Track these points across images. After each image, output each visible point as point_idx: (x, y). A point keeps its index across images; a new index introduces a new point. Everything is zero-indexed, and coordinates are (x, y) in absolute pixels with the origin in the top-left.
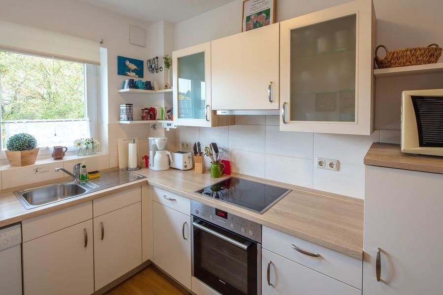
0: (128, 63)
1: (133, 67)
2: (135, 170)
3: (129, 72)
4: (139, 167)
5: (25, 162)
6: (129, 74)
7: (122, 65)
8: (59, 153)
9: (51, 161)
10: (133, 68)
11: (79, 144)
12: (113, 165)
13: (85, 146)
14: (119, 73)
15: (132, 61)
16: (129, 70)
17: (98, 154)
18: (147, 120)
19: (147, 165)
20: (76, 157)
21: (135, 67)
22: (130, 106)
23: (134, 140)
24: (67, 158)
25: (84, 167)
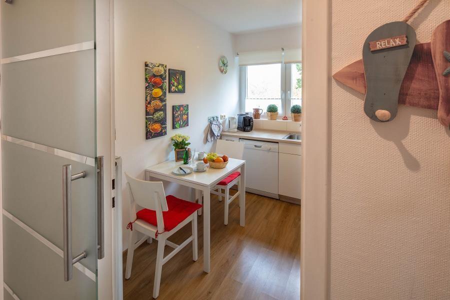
5: (296, 120)
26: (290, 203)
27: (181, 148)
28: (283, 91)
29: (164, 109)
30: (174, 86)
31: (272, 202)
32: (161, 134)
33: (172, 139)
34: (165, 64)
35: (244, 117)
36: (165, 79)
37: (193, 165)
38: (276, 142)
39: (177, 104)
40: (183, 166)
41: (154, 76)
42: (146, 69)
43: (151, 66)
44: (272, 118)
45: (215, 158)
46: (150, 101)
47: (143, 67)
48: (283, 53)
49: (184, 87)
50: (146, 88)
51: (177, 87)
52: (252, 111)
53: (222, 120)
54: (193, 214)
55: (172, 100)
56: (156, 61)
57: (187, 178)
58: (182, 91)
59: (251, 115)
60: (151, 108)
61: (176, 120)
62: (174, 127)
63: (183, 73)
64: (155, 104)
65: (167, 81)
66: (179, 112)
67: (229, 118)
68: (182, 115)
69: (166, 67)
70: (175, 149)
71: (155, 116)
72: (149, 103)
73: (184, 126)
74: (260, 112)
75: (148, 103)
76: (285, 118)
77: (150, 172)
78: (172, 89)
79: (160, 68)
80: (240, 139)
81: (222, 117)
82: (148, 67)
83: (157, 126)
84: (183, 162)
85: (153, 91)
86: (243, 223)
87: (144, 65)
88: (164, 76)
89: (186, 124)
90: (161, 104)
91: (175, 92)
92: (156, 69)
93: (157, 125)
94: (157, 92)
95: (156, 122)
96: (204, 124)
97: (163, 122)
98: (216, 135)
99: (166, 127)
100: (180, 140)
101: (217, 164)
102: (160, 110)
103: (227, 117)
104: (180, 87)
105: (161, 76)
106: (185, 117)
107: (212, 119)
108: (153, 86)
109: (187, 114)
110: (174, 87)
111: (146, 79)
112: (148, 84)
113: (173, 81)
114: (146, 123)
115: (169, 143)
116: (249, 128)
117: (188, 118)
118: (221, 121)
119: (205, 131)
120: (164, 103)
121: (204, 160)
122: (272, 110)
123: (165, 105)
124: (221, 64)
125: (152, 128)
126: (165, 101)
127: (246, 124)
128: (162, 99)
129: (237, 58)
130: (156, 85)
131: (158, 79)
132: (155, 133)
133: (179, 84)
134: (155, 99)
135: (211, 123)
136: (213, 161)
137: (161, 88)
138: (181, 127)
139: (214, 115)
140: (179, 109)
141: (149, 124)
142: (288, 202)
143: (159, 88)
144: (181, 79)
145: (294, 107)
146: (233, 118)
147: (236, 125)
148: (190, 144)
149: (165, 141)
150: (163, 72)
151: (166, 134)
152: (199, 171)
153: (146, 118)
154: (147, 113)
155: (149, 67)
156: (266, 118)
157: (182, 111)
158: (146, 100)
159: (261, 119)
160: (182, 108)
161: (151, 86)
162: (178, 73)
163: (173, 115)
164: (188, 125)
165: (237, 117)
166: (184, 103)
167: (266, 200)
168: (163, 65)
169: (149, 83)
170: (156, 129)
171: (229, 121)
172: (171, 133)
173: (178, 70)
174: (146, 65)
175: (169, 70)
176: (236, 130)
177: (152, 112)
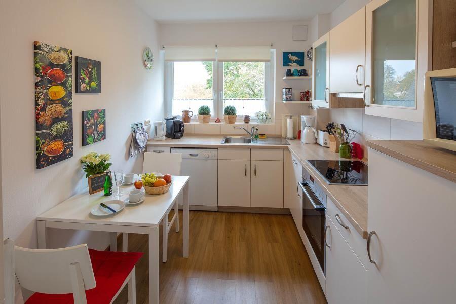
0: (290, 56)
1: (295, 58)
2: (291, 139)
3: (291, 62)
4: (294, 138)
5: (230, 122)
6: (291, 64)
7: (286, 59)
8: (247, 119)
9: (243, 123)
10: (295, 60)
11: (258, 115)
12: (277, 133)
13: (261, 117)
14: (284, 65)
15: (294, 54)
16: (291, 61)
17: (270, 123)
18: (304, 100)
19: (299, 138)
20: (256, 123)
21: (297, 58)
22: (289, 89)
23: (291, 116)
24: (251, 123)
25: (257, 130)
26: (230, 212)
27: (98, 173)
28: (215, 91)
29: (69, 118)
30: (84, 82)
31: (212, 216)
32: (64, 156)
33: (82, 162)
34: (70, 49)
35: (174, 122)
36: (70, 71)
37: (121, 195)
38: (215, 148)
39: (88, 108)
40: (105, 200)
41: (52, 65)
42: (36, 54)
43: (45, 49)
44: (205, 121)
45: (154, 181)
46: (45, 106)
47: (31, 51)
48: (216, 50)
49: (99, 85)
50: (37, 84)
51: (89, 84)
52: (181, 114)
53: (147, 127)
54: (130, 273)
55: (81, 103)
56: (55, 43)
57: (118, 219)
58: (97, 90)
59: (180, 119)
60: (45, 117)
61: (89, 132)
62: (84, 143)
63: (97, 65)
64: (53, 111)
65: (73, 74)
66: (92, 121)
67: (155, 124)
68: (96, 125)
69: (71, 53)
70: (87, 176)
71: (54, 129)
72: (43, 109)
73: (100, 140)
74: (190, 114)
75: (39, 110)
76: (218, 120)
77: (45, 221)
78: (81, 87)
79: (62, 54)
80: (171, 148)
81: (146, 122)
82: (40, 49)
83: (57, 146)
84: (102, 193)
85: (50, 90)
86: (186, 253)
87: (32, 47)
88: (69, 67)
89: (102, 136)
90: (63, 111)
91: (86, 91)
92: (54, 55)
93: (56, 143)
94: (57, 91)
95: (55, 139)
96: (126, 134)
97: (66, 137)
98: (142, 147)
99: (72, 145)
100: (96, 161)
101: (159, 189)
102: (63, 119)
103: (152, 123)
104: (94, 84)
105: (63, 67)
106: (100, 127)
107: (135, 127)
108: (50, 82)
109: (104, 123)
110: (84, 85)
111: (36, 70)
112: (39, 79)
113: (83, 76)
114: (37, 142)
115: (78, 167)
116: (180, 134)
117: (104, 128)
118: (145, 128)
119: (127, 142)
120: (69, 108)
121: (135, 184)
122: (204, 112)
123: (71, 111)
124: (146, 58)
125: (48, 149)
126: (70, 105)
127: (176, 129)
128: (65, 103)
129: (162, 52)
130: (54, 80)
131: (58, 72)
132: (53, 157)
133: (91, 80)
134: (53, 102)
135: (134, 132)
136: (152, 185)
137: (64, 85)
138: (94, 141)
139: (138, 121)
140: (92, 116)
141: (43, 143)
142: (228, 212)
143: (60, 84)
144: (94, 73)
145: (227, 108)
146: (160, 124)
147: (165, 132)
148: (111, 164)
149: (70, 165)
150: (66, 61)
151: (72, 155)
152: (133, 204)
153: (37, 134)
154: (38, 126)
155: (42, 50)
156: (197, 121)
157: (97, 119)
158: (37, 104)
159: (191, 122)
160: (96, 115)
161: (46, 82)
162: (90, 63)
163: (83, 125)
164: (105, 138)
165: (164, 122)
166: (99, 108)
167: (204, 215)
168: (66, 50)
169: (42, 77)
170: (56, 150)
171: (156, 127)
172: (80, 153)
173: (91, 60)
174: (37, 47)
175: (76, 58)
176: (164, 138)
177: (48, 123)
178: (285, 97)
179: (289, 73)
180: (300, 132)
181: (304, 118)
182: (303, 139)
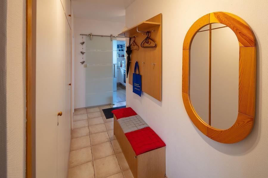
1: (120, 46)
15: (120, 45)
16: (119, 47)
18: (123, 57)
19: (122, 66)
22: (119, 54)
23: (120, 61)
178: (118, 56)
179: (119, 50)
180: (122, 65)
181: (123, 61)
182: (123, 66)
